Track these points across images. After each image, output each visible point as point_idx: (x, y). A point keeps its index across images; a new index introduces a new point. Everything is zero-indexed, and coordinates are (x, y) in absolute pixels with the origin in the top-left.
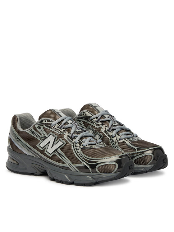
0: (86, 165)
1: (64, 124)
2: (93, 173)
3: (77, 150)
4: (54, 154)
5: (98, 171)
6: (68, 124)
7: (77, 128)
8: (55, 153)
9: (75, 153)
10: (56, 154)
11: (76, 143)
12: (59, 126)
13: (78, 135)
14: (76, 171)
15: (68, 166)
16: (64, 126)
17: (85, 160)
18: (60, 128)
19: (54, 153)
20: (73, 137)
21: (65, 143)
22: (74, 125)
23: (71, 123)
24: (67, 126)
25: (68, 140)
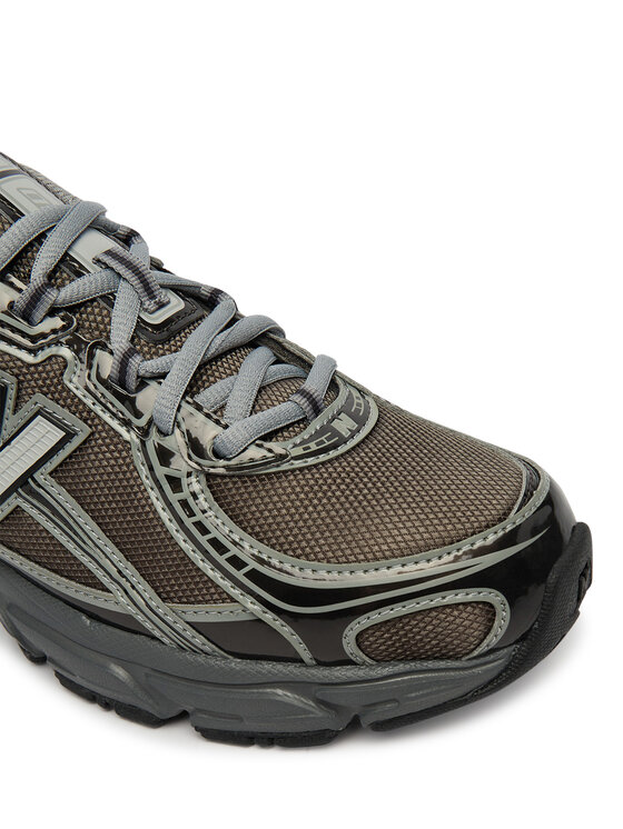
0: (269, 617)
1: (52, 278)
2: (320, 663)
3: (175, 483)
4: (17, 510)
5: (360, 656)
6: (79, 272)
7: (151, 295)
8: (20, 501)
9: (165, 516)
10: (26, 506)
11: (163, 434)
12: (15, 296)
13: (168, 357)
14: (195, 651)
15: (132, 610)
16: (53, 296)
17: (253, 575)
18: (27, 315)
19: (13, 501)
20: (132, 382)
21: (83, 431)
22: (127, 273)
23: (98, 261)
24: (71, 291)
25: (98, 409)
